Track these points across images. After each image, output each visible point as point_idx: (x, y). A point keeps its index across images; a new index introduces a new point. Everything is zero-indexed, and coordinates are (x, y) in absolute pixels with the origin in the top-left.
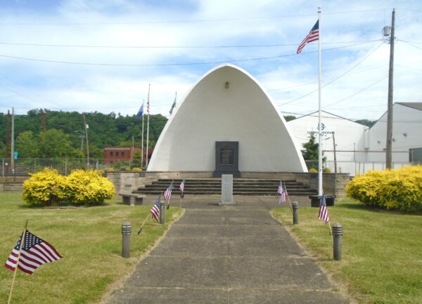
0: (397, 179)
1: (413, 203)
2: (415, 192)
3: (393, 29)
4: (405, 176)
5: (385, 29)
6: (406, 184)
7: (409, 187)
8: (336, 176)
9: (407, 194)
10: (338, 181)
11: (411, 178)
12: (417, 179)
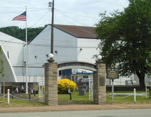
0: (60, 83)
1: (64, 91)
2: (64, 87)
3: (53, 4)
4: (62, 82)
5: (49, 3)
6: (62, 85)
7: (63, 86)
8: (33, 84)
9: (62, 88)
10: (34, 86)
11: (63, 83)
12: (65, 83)
